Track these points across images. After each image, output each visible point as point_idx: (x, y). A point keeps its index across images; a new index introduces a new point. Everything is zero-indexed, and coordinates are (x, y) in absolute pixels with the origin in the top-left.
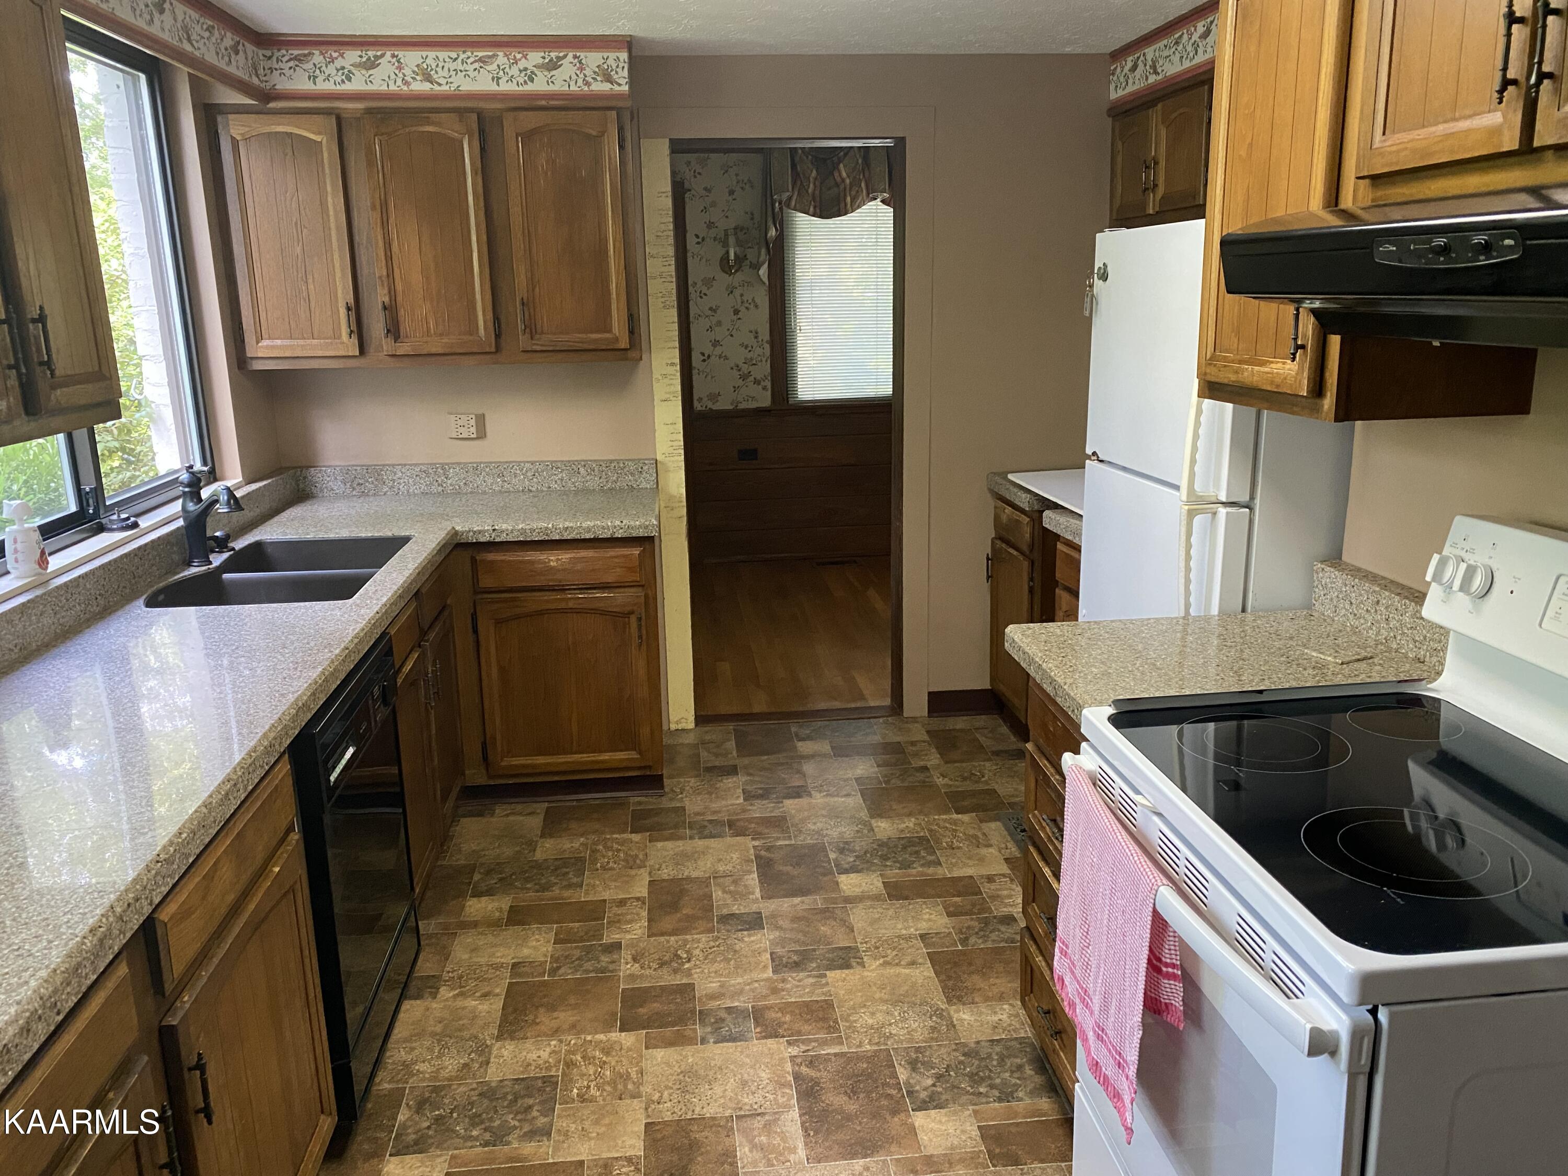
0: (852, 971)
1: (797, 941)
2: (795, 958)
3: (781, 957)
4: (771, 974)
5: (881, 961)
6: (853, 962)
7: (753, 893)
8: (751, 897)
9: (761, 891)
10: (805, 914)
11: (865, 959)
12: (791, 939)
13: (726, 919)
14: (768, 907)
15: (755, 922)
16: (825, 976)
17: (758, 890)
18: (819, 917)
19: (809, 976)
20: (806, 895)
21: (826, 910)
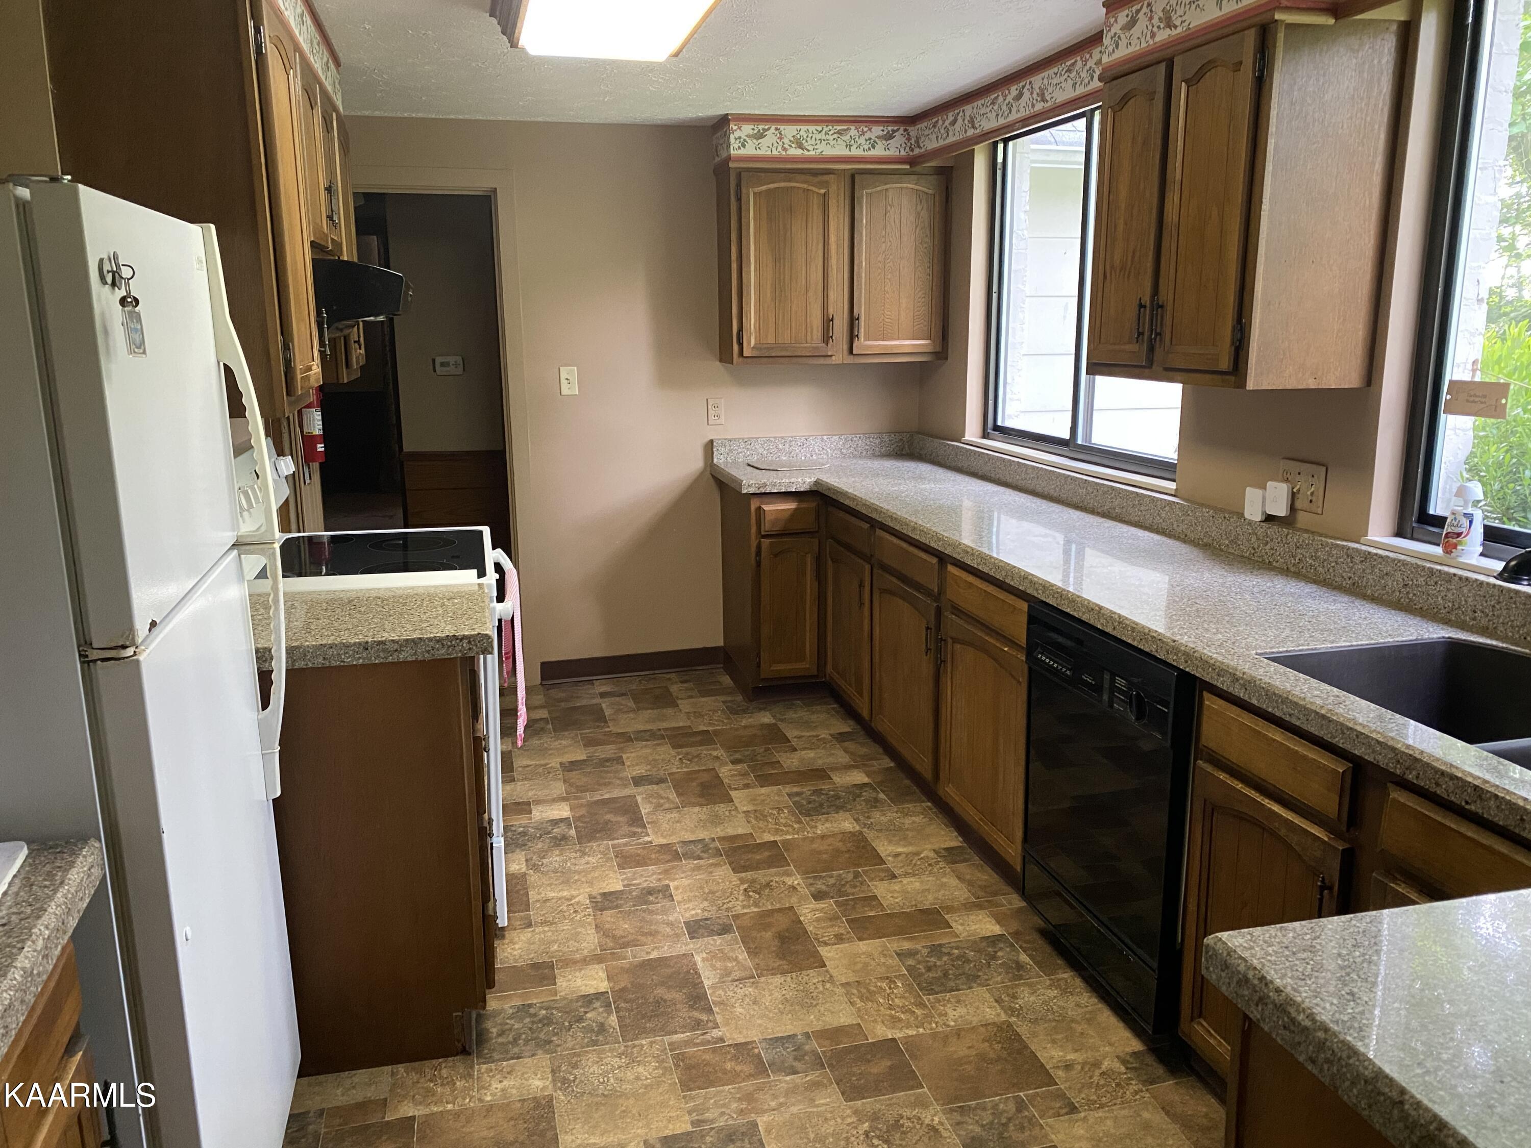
0: (601, 891)
1: (651, 912)
2: (651, 898)
3: (665, 897)
4: (671, 884)
5: (573, 902)
6: (599, 899)
7: (703, 960)
8: (705, 955)
9: (695, 964)
10: (643, 939)
11: (588, 901)
12: (656, 914)
13: (725, 930)
14: (685, 946)
15: (695, 929)
16: (624, 886)
17: (700, 964)
18: (630, 937)
19: (638, 884)
20: (644, 961)
21: (625, 945)
